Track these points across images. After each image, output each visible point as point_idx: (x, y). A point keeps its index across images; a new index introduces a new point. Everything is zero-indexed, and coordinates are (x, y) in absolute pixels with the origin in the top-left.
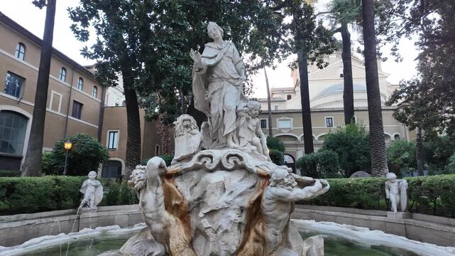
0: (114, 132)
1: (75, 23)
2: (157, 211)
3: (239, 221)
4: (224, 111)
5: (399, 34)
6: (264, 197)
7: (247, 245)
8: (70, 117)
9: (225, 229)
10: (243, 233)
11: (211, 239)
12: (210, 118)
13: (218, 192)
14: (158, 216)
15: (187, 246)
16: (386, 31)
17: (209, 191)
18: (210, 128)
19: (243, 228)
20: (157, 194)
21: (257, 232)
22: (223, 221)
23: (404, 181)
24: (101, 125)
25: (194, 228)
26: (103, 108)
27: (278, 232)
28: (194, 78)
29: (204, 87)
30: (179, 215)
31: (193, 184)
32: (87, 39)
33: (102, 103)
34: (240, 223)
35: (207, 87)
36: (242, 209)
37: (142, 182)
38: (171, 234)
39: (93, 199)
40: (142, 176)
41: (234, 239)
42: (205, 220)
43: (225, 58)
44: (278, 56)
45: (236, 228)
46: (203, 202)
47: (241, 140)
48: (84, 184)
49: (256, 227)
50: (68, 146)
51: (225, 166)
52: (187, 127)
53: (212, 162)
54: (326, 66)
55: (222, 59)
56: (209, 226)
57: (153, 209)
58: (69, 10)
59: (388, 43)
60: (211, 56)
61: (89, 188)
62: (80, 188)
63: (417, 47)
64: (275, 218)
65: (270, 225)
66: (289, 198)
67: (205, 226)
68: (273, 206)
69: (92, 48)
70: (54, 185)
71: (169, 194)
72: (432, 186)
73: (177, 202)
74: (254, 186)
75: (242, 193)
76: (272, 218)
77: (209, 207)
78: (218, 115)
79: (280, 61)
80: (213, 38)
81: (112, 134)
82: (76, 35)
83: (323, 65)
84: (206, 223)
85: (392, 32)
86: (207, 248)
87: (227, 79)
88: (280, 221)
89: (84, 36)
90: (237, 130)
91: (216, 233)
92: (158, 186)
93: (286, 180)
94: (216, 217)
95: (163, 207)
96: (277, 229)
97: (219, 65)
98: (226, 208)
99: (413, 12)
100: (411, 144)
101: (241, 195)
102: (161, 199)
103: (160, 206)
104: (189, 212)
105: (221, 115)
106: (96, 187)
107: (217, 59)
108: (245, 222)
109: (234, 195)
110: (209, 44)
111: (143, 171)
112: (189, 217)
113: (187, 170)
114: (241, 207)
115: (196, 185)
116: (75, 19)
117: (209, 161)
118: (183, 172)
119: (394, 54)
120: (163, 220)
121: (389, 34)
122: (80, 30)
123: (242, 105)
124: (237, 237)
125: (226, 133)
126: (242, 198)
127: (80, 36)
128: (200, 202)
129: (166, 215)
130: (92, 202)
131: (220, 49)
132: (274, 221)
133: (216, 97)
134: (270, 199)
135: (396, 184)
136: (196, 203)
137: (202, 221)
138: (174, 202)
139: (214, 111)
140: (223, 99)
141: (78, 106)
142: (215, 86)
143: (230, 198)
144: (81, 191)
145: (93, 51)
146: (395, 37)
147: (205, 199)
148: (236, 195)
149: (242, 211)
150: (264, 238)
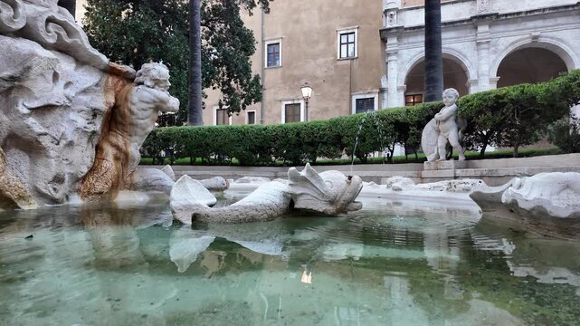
3: (92, 129)
9: (69, 140)
11: (52, 153)
13: (49, 76)
22: (66, 127)
34: (93, 132)
36: (95, 113)
41: (83, 156)
42: (33, 119)
45: (85, 139)
46: (21, 87)
51: (44, 36)
56: (43, 131)
67: (36, 130)
74: (97, 85)
77: (37, 98)
84: (35, 125)
91: (58, 144)
94: (50, 118)
98: (68, 107)
101: (85, 91)
109: (75, 88)
114: (92, 110)
124: (87, 153)
128: (15, 84)
136: (7, 85)
137: (29, 121)
143: (70, 92)
147: (27, 84)
148: (78, 90)
149: (95, 116)
150: (126, 155)
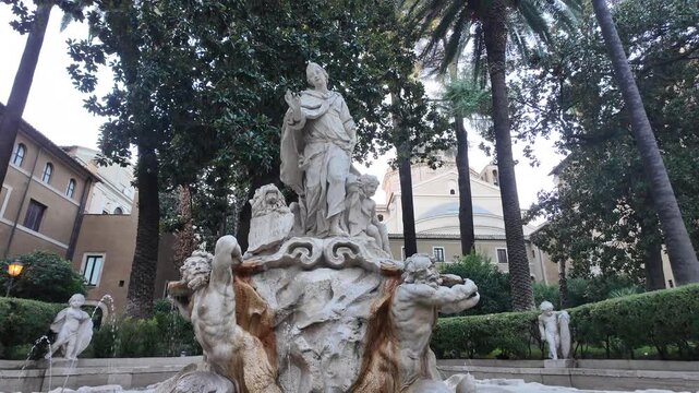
0: (96, 257)
1: (76, 63)
2: (224, 323)
3: (356, 339)
4: (328, 184)
5: (534, 131)
6: (395, 300)
7: (369, 377)
8: (19, 226)
9: (333, 353)
10: (361, 359)
11: (312, 368)
12: (303, 197)
13: (322, 296)
14: (225, 331)
15: (273, 380)
16: (517, 125)
17: (309, 294)
18: (303, 212)
19: (362, 350)
20: (226, 295)
21: (384, 356)
22: (330, 341)
23: (564, 313)
24: (73, 244)
25: (283, 354)
26: (80, 216)
27: (416, 354)
28: (285, 136)
29: (296, 150)
30: (259, 331)
31: (280, 286)
32: (92, 89)
33: (81, 208)
34: (357, 342)
35: (301, 150)
36: (360, 321)
37: (202, 276)
38: (247, 360)
39: (73, 342)
40: (203, 267)
41: (348, 368)
42: (302, 338)
43: (331, 111)
44: (373, 149)
45: (351, 351)
46: (298, 312)
47: (352, 227)
48: (60, 316)
49: (382, 347)
50: (15, 269)
51: (331, 261)
52: (272, 202)
53: (310, 255)
54: (440, 166)
55: (327, 112)
56: (308, 347)
57: (219, 319)
58: (70, 42)
59: (520, 141)
60: (312, 106)
61: (67, 324)
62: (52, 321)
63: (557, 149)
64: (412, 331)
65: (403, 343)
66: (433, 298)
67: (302, 348)
68: (410, 311)
69: (104, 98)
70: (9, 312)
71: (243, 298)
72: (604, 312)
73: (257, 311)
74: (375, 290)
75: (359, 298)
76: (407, 331)
77: (309, 319)
78: (317, 190)
79: (376, 156)
80: (314, 83)
81: (91, 260)
82: (75, 80)
83: (437, 164)
84: (303, 343)
85: (525, 127)
86: (304, 383)
87: (333, 140)
88: (419, 336)
89: (88, 84)
90: (346, 213)
91: (320, 358)
92: (228, 283)
93: (429, 272)
94: (318, 335)
95: (233, 317)
96: (414, 350)
97: (322, 120)
98: (335, 321)
99: (551, 103)
100: (552, 289)
101: (357, 301)
102: (232, 305)
103: (229, 314)
104: (275, 329)
105: (324, 187)
106: (81, 321)
107: (321, 110)
108: (365, 341)
109: (346, 301)
110: (309, 91)
111: (204, 260)
112: (274, 338)
113: (272, 266)
114: (359, 319)
115: (285, 288)
116: (77, 57)
117: (305, 253)
118: (265, 268)
119: (528, 156)
120: (234, 338)
121: (521, 130)
122: (83, 74)
123: (353, 179)
124: (353, 365)
125: (330, 214)
126: (359, 306)
127: (81, 83)
128: (293, 311)
129: (238, 330)
130: (70, 349)
131: (325, 99)
132: (410, 335)
133: (317, 163)
134: (405, 301)
135: (553, 318)
136: (287, 313)
137: (297, 342)
138: (251, 311)
139: (311, 183)
140: (328, 165)
141: (38, 210)
142: (316, 147)
143: (341, 306)
144: (53, 328)
145: (104, 104)
146: (530, 134)
147: (302, 308)
148: (349, 302)
149: (360, 325)
150: (394, 364)
